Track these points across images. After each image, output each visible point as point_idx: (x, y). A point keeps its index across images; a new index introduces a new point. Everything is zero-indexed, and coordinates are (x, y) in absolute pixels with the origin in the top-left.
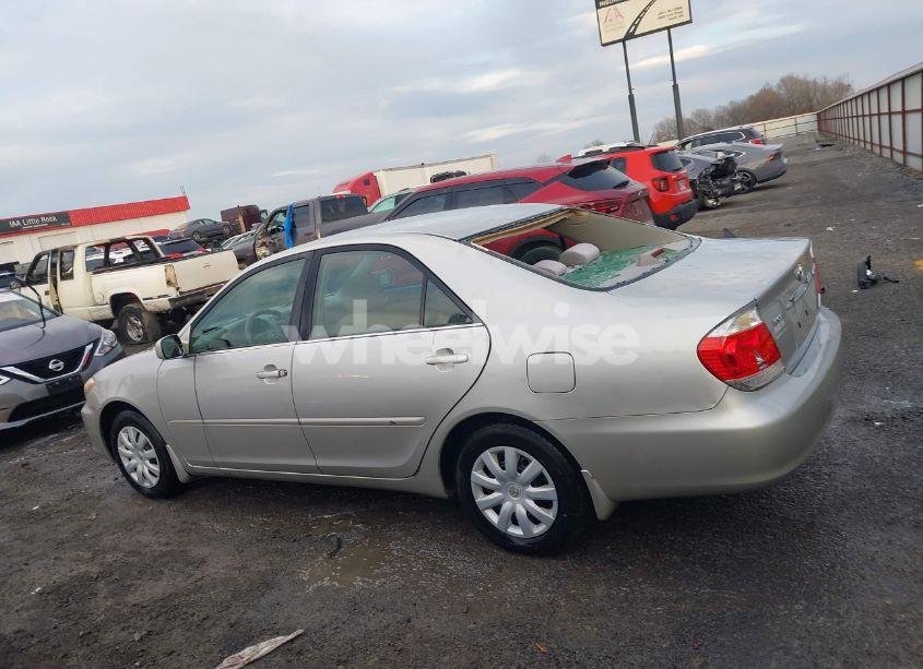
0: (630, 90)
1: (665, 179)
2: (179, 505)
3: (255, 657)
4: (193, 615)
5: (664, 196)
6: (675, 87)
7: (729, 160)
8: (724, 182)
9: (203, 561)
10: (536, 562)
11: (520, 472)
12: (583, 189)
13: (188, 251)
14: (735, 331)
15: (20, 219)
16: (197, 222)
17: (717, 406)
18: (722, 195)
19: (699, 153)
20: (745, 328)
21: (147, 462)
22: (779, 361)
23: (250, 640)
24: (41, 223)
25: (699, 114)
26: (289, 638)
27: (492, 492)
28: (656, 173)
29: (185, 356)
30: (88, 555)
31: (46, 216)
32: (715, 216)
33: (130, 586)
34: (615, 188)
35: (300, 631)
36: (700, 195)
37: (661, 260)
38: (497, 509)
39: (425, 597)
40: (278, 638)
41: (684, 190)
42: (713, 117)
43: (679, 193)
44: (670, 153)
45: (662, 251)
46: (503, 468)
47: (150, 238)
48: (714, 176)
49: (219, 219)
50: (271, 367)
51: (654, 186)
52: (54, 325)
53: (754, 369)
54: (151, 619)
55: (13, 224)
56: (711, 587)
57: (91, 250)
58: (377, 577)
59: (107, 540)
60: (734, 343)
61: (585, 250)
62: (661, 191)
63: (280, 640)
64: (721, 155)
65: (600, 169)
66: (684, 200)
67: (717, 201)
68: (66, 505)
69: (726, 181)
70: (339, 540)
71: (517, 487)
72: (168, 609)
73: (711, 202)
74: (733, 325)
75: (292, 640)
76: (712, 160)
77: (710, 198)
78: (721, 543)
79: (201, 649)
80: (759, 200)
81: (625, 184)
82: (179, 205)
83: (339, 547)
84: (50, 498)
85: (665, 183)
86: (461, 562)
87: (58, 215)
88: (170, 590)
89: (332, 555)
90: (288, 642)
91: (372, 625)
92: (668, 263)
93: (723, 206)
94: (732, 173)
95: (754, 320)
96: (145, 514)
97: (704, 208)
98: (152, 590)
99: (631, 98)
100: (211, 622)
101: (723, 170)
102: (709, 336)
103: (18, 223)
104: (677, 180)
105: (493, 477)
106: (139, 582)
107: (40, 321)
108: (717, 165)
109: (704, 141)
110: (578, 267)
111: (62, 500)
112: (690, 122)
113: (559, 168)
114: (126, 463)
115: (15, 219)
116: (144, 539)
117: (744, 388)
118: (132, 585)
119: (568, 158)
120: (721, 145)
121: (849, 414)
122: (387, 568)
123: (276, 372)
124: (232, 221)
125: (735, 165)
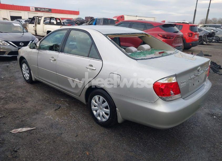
0: (196, 8)
1: (192, 34)
2: (32, 86)
3: (21, 131)
4: (16, 115)
5: (190, 38)
6: (209, 10)
7: (213, 33)
8: (210, 38)
9: (27, 102)
10: (102, 128)
11: (103, 104)
12: (165, 31)
13: (73, 25)
14: (166, 82)
15: (40, 8)
16: (79, 18)
17: (155, 102)
18: (208, 42)
19: (207, 29)
20: (170, 82)
21: (27, 73)
22: (180, 94)
23: (23, 127)
24: (45, 10)
25: (214, 19)
26: (31, 129)
27: (96, 107)
28: (190, 32)
29: (37, 49)
30: (5, 92)
31: (46, 9)
32: (204, 47)
33: (8, 103)
34: (174, 32)
35: (35, 128)
36: (202, 40)
37: (161, 55)
38: (96, 111)
39: (69, 129)
40: (28, 128)
41: (196, 38)
42: (218, 21)
43: (194, 38)
44: (196, 27)
45: (163, 52)
46: (99, 101)
47: (60, 19)
48: (208, 36)
49: (84, 19)
50: (53, 57)
51: (188, 35)
52: (26, 34)
53: (169, 95)
54: (6, 113)
55: (39, 9)
56: (141, 151)
57: (45, 18)
58: (62, 119)
59: (11, 90)
60: (164, 85)
61: (146, 47)
62: (189, 36)
63: (29, 129)
64: (212, 31)
65: (172, 26)
66: (196, 41)
67: (207, 43)
68: (9, 78)
69: (211, 38)
70: (60, 107)
71: (101, 107)
72: (11, 112)
73: (205, 43)
74: (166, 80)
75: (32, 130)
76: (209, 32)
77: (205, 42)
78: (152, 139)
79: (11, 125)
80: (218, 45)
81: (177, 32)
82: (77, 13)
83: (59, 108)
84: (7, 76)
85: (191, 35)
86: (84, 122)
87: (49, 9)
88: (16, 107)
89: (56, 110)
90: (31, 130)
91: (52, 132)
92: (162, 56)
93: (208, 45)
94: (213, 36)
95: (174, 80)
96: (23, 86)
97: (202, 44)
98: (12, 106)
99: (196, 10)
100: (18, 118)
101: (211, 35)
102: (158, 82)
103: (40, 9)
104: (195, 35)
105: (96, 103)
106: (10, 103)
107: (22, 32)
108: (210, 33)
109: (210, 26)
110: (142, 51)
111: (9, 77)
112: (211, 21)
113: (160, 23)
114: (23, 72)
115: (39, 8)
116: (19, 92)
117: (164, 100)
118: (9, 103)
119: (164, 21)
120: (214, 28)
121: (208, 112)
122: (66, 118)
123: (53, 59)
124: (87, 20)
125: (215, 34)
